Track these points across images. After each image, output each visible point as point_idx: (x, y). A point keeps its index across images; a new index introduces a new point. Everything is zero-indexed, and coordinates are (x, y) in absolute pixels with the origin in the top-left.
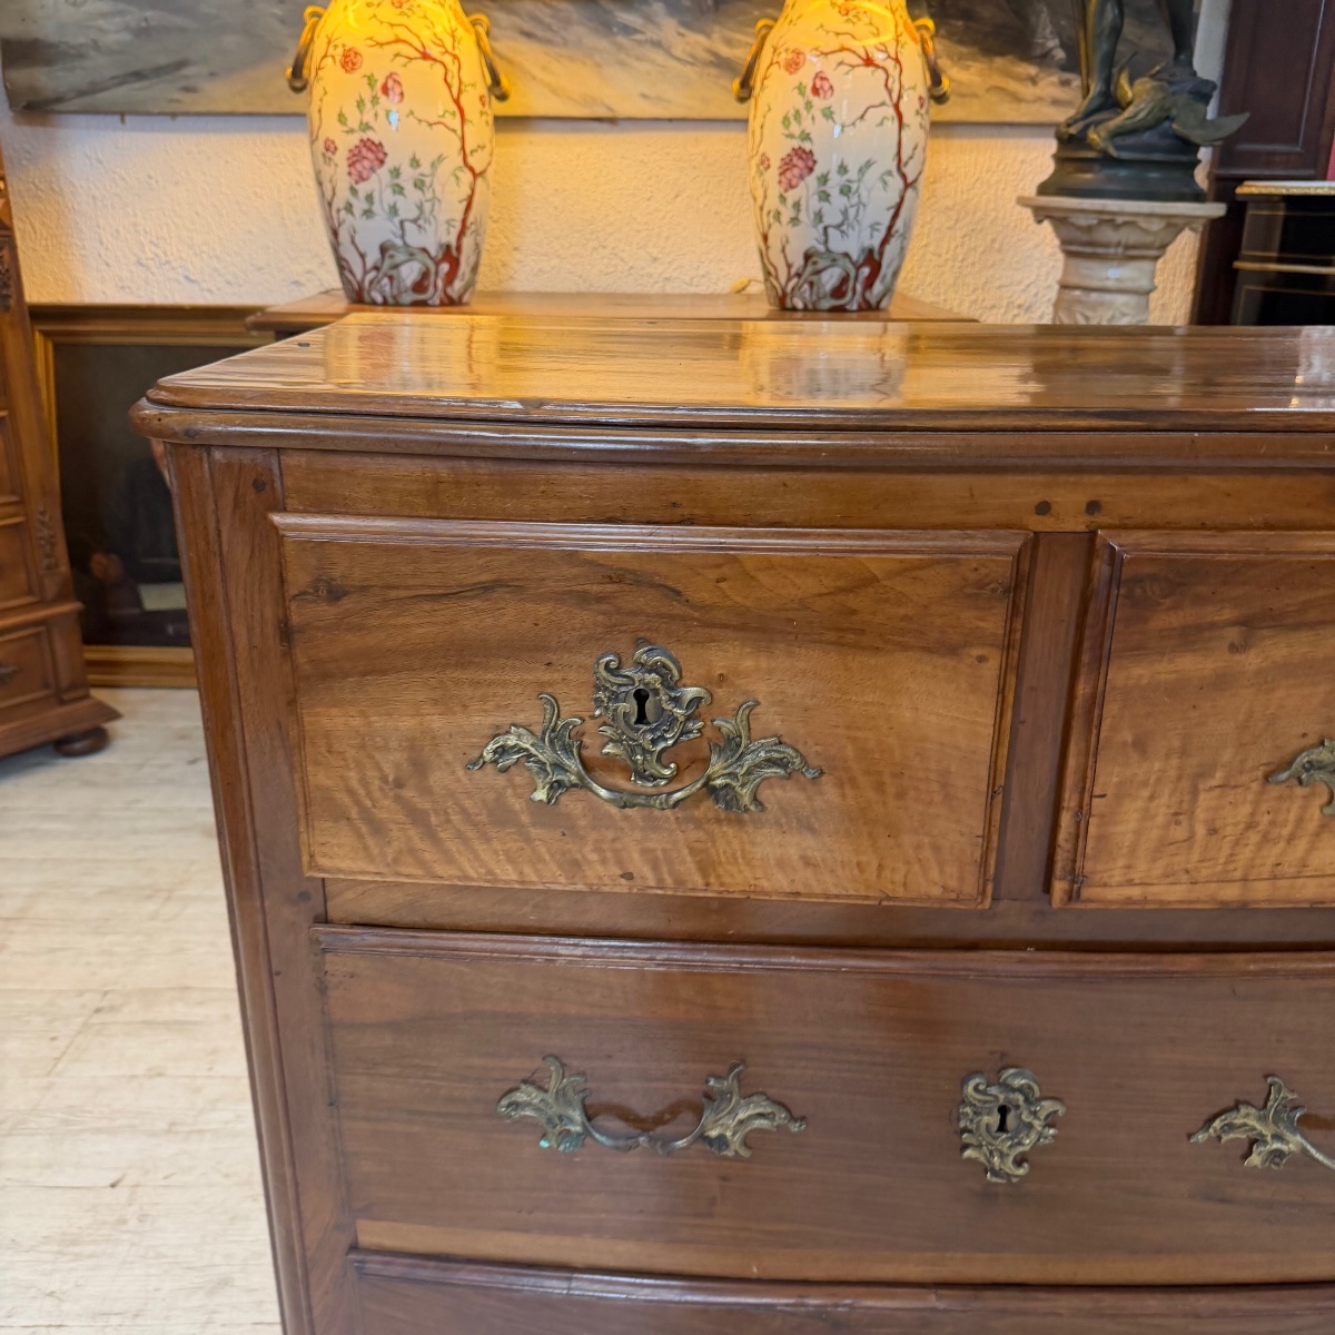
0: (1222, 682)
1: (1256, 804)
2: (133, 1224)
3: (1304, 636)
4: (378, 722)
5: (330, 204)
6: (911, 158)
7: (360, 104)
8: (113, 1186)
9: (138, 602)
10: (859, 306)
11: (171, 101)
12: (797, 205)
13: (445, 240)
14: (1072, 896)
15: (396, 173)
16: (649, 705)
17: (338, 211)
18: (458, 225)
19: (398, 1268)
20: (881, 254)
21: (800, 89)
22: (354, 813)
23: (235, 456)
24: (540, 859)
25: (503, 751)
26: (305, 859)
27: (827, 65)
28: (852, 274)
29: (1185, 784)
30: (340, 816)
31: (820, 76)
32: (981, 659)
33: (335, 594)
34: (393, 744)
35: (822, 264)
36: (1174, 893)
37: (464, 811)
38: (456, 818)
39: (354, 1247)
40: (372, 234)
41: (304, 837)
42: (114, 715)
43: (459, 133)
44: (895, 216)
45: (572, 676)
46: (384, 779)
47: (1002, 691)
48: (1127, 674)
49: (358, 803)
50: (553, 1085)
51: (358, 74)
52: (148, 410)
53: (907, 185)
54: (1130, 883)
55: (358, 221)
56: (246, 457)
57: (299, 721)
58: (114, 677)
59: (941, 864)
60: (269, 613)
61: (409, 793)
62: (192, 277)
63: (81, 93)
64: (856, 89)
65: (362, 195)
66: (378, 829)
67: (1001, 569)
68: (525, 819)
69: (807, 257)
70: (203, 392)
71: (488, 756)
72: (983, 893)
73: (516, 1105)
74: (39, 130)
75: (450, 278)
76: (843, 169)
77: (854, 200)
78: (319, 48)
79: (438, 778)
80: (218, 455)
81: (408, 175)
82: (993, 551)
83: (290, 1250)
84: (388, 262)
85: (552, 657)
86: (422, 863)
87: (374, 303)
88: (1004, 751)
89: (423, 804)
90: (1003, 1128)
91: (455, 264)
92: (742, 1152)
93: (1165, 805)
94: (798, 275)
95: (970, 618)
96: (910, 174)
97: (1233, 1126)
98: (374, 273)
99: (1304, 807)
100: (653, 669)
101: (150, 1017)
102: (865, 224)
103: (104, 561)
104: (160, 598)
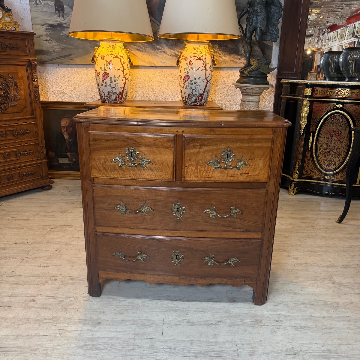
0: (199, 153)
1: (205, 168)
3: (207, 147)
4: (100, 156)
5: (99, 84)
6: (208, 76)
7: (104, 66)
8: (56, 251)
9: (58, 162)
10: (199, 104)
11: (68, 62)
12: (187, 85)
13: (120, 91)
14: (184, 180)
15: (111, 78)
16: (132, 154)
17: (100, 85)
18: (123, 88)
19: (102, 234)
20: (203, 95)
21: (187, 63)
23: (84, 124)
24: (120, 174)
25: (115, 160)
26: (91, 174)
27: (192, 59)
28: (198, 98)
29: (196, 165)
30: (96, 168)
31: (190, 61)
32: (171, 149)
33: (96, 140)
34: (102, 159)
35: (192, 96)
36: (196, 179)
37: (110, 168)
38: (110, 169)
39: (96, 231)
40: (106, 90)
41: (91, 171)
42: (54, 182)
43: (123, 71)
44: (206, 88)
45: (123, 151)
46: (101, 164)
47: (174, 153)
48: (188, 151)
49: (98, 167)
50: (122, 205)
51: (104, 60)
52: (74, 118)
53: (208, 82)
54: (191, 178)
55: (104, 88)
56: (86, 124)
57: (91, 157)
59: (168, 175)
60: (88, 143)
61: (104, 165)
62: (71, 96)
63: (51, 60)
64: (198, 64)
65: (105, 82)
66: (100, 170)
67: (172, 139)
68: (118, 169)
69: (189, 95)
70: (81, 116)
71: (113, 161)
72: (174, 179)
73: (117, 208)
74: (42, 67)
75: (121, 98)
76: (195, 79)
77: (197, 85)
78: (97, 56)
79: (107, 163)
80: (82, 124)
81: (113, 79)
82: (171, 136)
83: (87, 233)
84: (109, 95)
85: (121, 148)
86: (105, 175)
87: (107, 103)
88: (175, 161)
89: (106, 167)
90: (178, 211)
91: (122, 96)
92: (146, 214)
93: (194, 168)
94: (187, 98)
95: (169, 144)
96: (209, 79)
97: (207, 211)
98: (107, 97)
99: (211, 168)
100: (133, 150)
101: (62, 229)
102: (200, 89)
103: (51, 153)
104: (62, 161)
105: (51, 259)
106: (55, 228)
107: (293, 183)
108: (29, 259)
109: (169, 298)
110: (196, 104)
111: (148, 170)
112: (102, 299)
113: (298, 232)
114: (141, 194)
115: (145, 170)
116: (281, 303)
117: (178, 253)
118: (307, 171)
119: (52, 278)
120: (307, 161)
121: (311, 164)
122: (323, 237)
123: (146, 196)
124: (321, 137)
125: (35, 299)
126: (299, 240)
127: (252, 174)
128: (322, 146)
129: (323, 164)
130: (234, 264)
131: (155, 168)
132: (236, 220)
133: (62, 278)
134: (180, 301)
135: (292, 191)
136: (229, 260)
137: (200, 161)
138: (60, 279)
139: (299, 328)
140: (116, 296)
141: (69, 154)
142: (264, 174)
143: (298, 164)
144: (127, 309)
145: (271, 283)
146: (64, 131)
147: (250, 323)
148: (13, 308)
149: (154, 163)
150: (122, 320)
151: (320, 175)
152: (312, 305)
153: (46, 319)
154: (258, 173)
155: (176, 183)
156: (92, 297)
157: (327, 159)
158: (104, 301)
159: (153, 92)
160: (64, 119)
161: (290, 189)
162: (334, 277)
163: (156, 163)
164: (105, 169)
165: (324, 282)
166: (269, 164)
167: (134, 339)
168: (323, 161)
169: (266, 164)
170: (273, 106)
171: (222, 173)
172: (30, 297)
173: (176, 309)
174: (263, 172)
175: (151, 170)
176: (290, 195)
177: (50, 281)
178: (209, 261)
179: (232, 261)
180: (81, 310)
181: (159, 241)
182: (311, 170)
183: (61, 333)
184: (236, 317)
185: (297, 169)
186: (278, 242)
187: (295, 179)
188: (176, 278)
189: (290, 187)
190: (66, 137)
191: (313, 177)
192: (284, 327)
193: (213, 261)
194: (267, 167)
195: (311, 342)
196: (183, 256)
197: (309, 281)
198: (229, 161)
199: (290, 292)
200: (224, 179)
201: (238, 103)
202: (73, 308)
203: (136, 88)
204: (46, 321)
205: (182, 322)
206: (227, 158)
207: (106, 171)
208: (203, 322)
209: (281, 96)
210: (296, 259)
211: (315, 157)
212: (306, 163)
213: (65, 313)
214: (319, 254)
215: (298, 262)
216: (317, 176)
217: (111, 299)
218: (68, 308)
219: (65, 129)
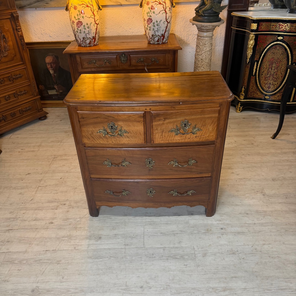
0: (163, 124)
1: (168, 134)
2: (64, 183)
3: (170, 120)
4: (88, 129)
5: (74, 31)
6: (168, 18)
7: (78, 15)
8: (61, 179)
9: (48, 94)
10: (162, 43)
11: (44, 6)
12: (150, 27)
13: (93, 36)
14: (153, 143)
15: (84, 26)
16: (112, 127)
17: (76, 32)
18: (95, 33)
19: (95, 179)
20: (165, 35)
21: (149, 8)
22: (87, 137)
24: (104, 141)
25: (100, 131)
26: (83, 141)
27: (153, 4)
28: (160, 38)
30: (86, 137)
31: (152, 6)
32: (142, 123)
33: (83, 118)
34: (90, 131)
35: (155, 37)
36: (162, 142)
37: (97, 137)
38: (96, 137)
39: (91, 178)
40: (81, 36)
41: (82, 139)
42: (48, 113)
43: (94, 18)
44: (166, 28)
45: (105, 125)
46: (89, 134)
47: (144, 125)
48: (154, 123)
49: (87, 136)
50: (108, 161)
51: (77, 10)
53: (168, 23)
54: (158, 141)
55: (79, 34)
57: (81, 129)
58: (45, 105)
59: (141, 140)
60: (78, 120)
61: (92, 135)
62: (51, 36)
63: (29, 5)
64: (158, 8)
65: (79, 30)
66: (89, 139)
67: (142, 115)
68: (103, 137)
69: (152, 36)
70: (70, 101)
71: (99, 132)
72: (145, 143)
73: (105, 163)
74: (22, 11)
75: (94, 41)
76: (157, 22)
77: (159, 26)
78: (70, 5)
79: (94, 134)
80: (72, 106)
81: (86, 26)
82: (142, 113)
83: (84, 178)
84: (84, 40)
85: (103, 123)
86: (93, 141)
87: (83, 46)
88: (145, 130)
90: (150, 163)
91: (95, 39)
92: (126, 167)
93: (160, 134)
94: (151, 38)
95: (140, 119)
96: (168, 21)
97: (171, 163)
98: (82, 42)
99: (173, 134)
100: (113, 124)
101: (62, 158)
102: (161, 30)
103: (41, 86)
104: (51, 92)
105: (58, 186)
106: (56, 158)
107: (240, 103)
108: (42, 188)
109: (146, 215)
110: (159, 43)
111: (126, 137)
112: (100, 218)
113: (241, 150)
114: (122, 154)
115: (123, 138)
116: (225, 214)
117: (152, 190)
118: (251, 92)
119: (62, 203)
120: (251, 84)
121: (255, 87)
122: (259, 154)
123: (126, 155)
124: (264, 64)
125: (53, 222)
126: (241, 157)
127: (204, 136)
128: (264, 72)
129: (264, 86)
130: (191, 194)
131: (131, 136)
132: (192, 167)
133: (69, 202)
134: (154, 216)
135: (239, 109)
136: (188, 192)
137: (165, 130)
138: (67, 203)
139: (237, 233)
140: (109, 215)
141: (56, 87)
142: (212, 136)
143: (244, 87)
144: (118, 225)
145: (219, 197)
146: (49, 67)
147: (203, 231)
148: (39, 229)
149: (130, 132)
150: (116, 234)
151: (261, 95)
152: (247, 214)
153: (63, 237)
154: (209, 135)
155: (147, 144)
156: (93, 217)
157: (267, 83)
158: (101, 220)
159: (121, 28)
160: (47, 56)
161: (237, 107)
162: (264, 190)
163: (131, 132)
164: (93, 137)
165: (257, 194)
166: (217, 128)
167: (125, 248)
168: (264, 84)
169: (214, 129)
170: (225, 35)
171: (181, 137)
172: (49, 220)
173: (152, 223)
174: (212, 134)
175: (128, 137)
176: (237, 112)
177: (61, 206)
178: (174, 194)
179: (190, 193)
180: (86, 228)
181: (137, 182)
182: (254, 92)
183: (75, 248)
184: (193, 227)
185: (243, 91)
186: (225, 160)
187: (241, 99)
188: (151, 204)
189: (237, 106)
190: (51, 72)
191: (255, 97)
192: (227, 233)
193: (177, 193)
194: (215, 130)
195: (244, 244)
196: (155, 191)
197: (246, 194)
198: (186, 128)
199: (232, 204)
200: (183, 141)
201: (195, 34)
202: (81, 227)
203: (106, 25)
204: (63, 239)
205: (157, 233)
206: (185, 126)
207: (94, 139)
208: (171, 232)
209: (232, 27)
210: (238, 175)
211: (258, 81)
212: (251, 86)
213: (75, 232)
214: (256, 169)
215: (239, 178)
216: (259, 97)
217: (106, 218)
218: (77, 228)
219: (50, 65)
